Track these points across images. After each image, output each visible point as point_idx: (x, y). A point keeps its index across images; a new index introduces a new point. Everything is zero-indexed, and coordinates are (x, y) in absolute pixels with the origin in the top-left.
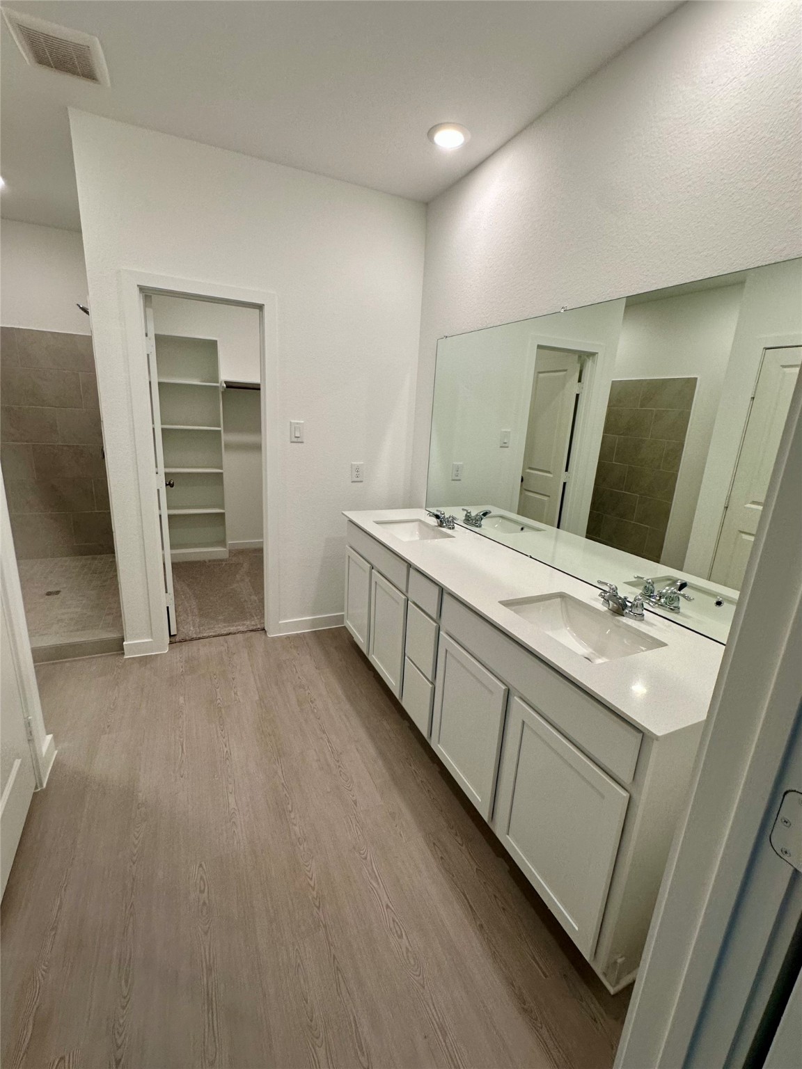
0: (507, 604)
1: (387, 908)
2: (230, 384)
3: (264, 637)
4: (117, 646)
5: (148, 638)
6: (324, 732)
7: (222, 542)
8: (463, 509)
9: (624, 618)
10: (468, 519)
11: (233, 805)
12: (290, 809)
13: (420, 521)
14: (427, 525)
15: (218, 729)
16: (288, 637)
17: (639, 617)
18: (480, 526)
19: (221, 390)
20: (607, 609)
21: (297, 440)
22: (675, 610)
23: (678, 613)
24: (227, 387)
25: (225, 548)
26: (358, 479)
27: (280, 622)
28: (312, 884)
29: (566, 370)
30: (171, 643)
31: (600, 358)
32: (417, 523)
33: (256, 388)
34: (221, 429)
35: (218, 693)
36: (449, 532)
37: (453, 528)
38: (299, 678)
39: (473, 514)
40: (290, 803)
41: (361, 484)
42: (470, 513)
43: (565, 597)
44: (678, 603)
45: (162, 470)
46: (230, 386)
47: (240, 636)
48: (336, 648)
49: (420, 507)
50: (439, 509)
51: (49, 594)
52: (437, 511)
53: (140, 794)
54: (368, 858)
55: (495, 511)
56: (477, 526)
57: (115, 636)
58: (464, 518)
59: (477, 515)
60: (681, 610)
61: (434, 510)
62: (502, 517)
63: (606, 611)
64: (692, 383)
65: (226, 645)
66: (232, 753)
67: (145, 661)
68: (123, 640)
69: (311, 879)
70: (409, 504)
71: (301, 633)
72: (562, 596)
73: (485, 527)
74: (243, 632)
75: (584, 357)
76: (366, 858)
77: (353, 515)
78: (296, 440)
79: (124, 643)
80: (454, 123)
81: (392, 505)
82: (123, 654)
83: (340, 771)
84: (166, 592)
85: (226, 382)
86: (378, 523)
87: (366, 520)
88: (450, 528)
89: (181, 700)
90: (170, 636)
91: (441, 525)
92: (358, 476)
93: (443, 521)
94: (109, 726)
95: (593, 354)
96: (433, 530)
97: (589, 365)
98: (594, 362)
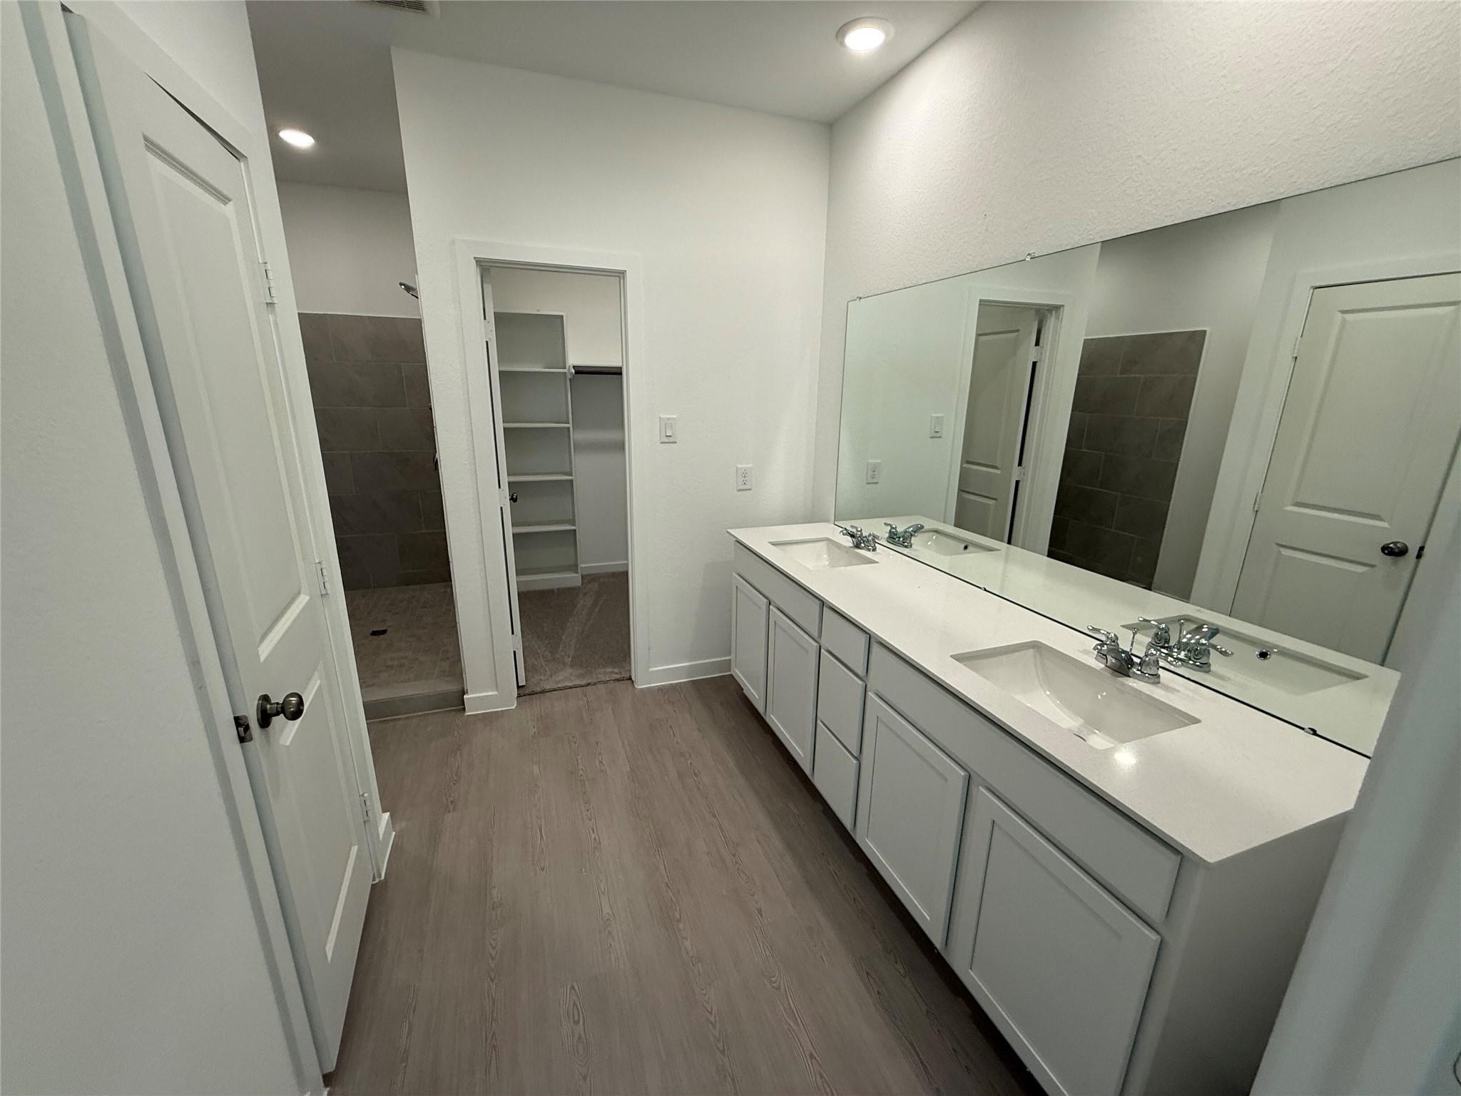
0: (960, 658)
1: (811, 1058)
2: (580, 369)
3: (630, 688)
4: (457, 701)
5: (493, 691)
6: (714, 816)
7: (574, 567)
8: (886, 524)
9: (1131, 679)
10: (894, 537)
11: (607, 910)
12: (678, 917)
13: (828, 540)
14: (838, 546)
15: (582, 808)
16: (661, 689)
17: (1153, 679)
18: (911, 546)
19: (569, 376)
20: (1103, 666)
21: (669, 440)
22: (1205, 667)
23: (1208, 672)
24: (576, 373)
25: (577, 573)
26: (745, 487)
27: (651, 670)
28: (712, 1019)
29: (1018, 331)
30: (519, 696)
31: (1066, 312)
32: (825, 542)
33: (617, 372)
34: (570, 425)
35: (580, 761)
36: (869, 554)
37: (874, 550)
38: (677, 742)
39: (900, 529)
40: (678, 909)
41: (750, 492)
42: (895, 528)
43: (1040, 647)
44: (1209, 657)
45: (505, 480)
46: (580, 371)
47: (601, 687)
48: (721, 704)
49: (828, 521)
50: (855, 523)
51: (374, 633)
52: (852, 527)
53: (495, 892)
54: (782, 986)
55: (929, 524)
56: (906, 547)
57: (454, 688)
58: (887, 535)
59: (906, 532)
60: (1212, 668)
61: (847, 525)
62: (936, 531)
63: (1102, 669)
64: (1198, 338)
65: (585, 699)
66: (601, 840)
67: (489, 719)
68: (464, 692)
69: (711, 1013)
70: (812, 517)
71: (676, 684)
72: (1036, 646)
73: (918, 548)
74: (604, 682)
75: (1043, 315)
76: (778, 988)
77: (742, 534)
78: (667, 440)
79: (465, 697)
80: (871, 17)
81: (789, 520)
82: (464, 709)
83: (738, 869)
84: (513, 633)
85: (574, 367)
86: (774, 544)
87: (758, 540)
88: (869, 550)
89: (536, 769)
90: (519, 687)
91: (857, 546)
92: (745, 483)
93: (860, 541)
94: (452, 802)
95: (1057, 308)
96: (847, 552)
97: (1051, 322)
98: (1057, 318)
